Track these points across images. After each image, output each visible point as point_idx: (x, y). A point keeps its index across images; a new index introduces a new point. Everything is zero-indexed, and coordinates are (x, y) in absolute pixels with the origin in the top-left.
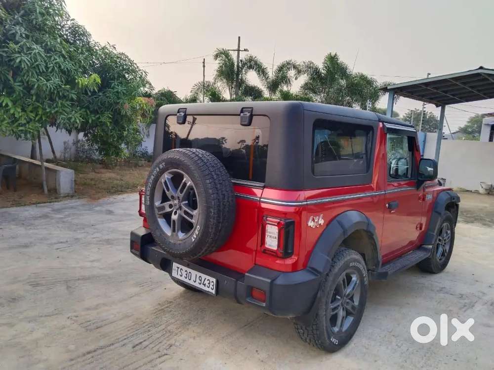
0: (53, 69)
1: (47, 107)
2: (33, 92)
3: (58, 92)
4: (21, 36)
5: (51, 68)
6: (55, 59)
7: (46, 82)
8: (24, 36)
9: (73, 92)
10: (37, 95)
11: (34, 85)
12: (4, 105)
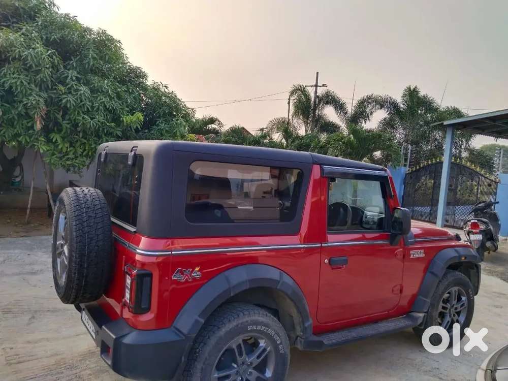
0: (98, 109)
1: (92, 144)
2: (79, 129)
3: (103, 129)
4: (72, 79)
5: (97, 107)
6: (101, 99)
7: (90, 120)
8: (74, 78)
9: (118, 129)
10: (84, 132)
11: (79, 123)
12: (54, 141)
